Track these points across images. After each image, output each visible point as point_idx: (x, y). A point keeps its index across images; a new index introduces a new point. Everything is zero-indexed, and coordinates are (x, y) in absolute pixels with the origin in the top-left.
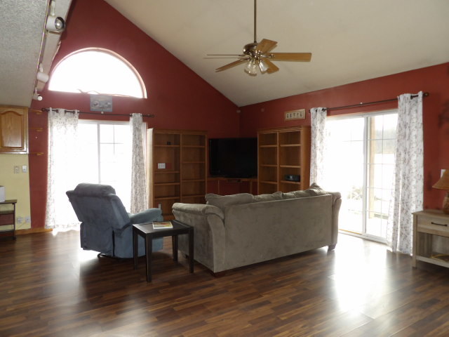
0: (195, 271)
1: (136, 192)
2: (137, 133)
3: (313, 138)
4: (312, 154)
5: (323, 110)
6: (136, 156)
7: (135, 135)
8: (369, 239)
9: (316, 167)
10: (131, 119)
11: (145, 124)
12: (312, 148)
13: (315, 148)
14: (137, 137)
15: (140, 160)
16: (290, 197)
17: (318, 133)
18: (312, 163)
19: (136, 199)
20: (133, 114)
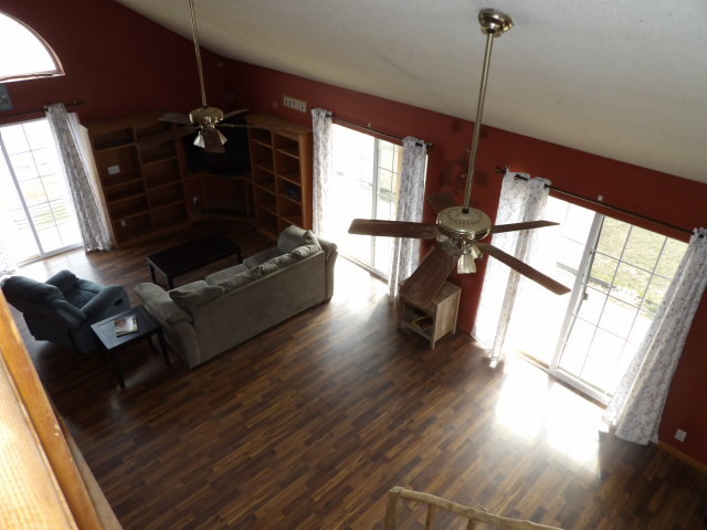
0: (171, 361)
1: (84, 216)
2: (64, 137)
3: (315, 152)
4: (315, 171)
5: (327, 116)
6: (72, 169)
7: (60, 138)
8: (375, 275)
9: (320, 187)
10: (48, 114)
11: (74, 114)
12: (315, 164)
13: (318, 163)
14: (65, 141)
15: (79, 174)
16: (271, 271)
17: (321, 147)
18: (315, 182)
19: (87, 225)
20: (49, 109)
